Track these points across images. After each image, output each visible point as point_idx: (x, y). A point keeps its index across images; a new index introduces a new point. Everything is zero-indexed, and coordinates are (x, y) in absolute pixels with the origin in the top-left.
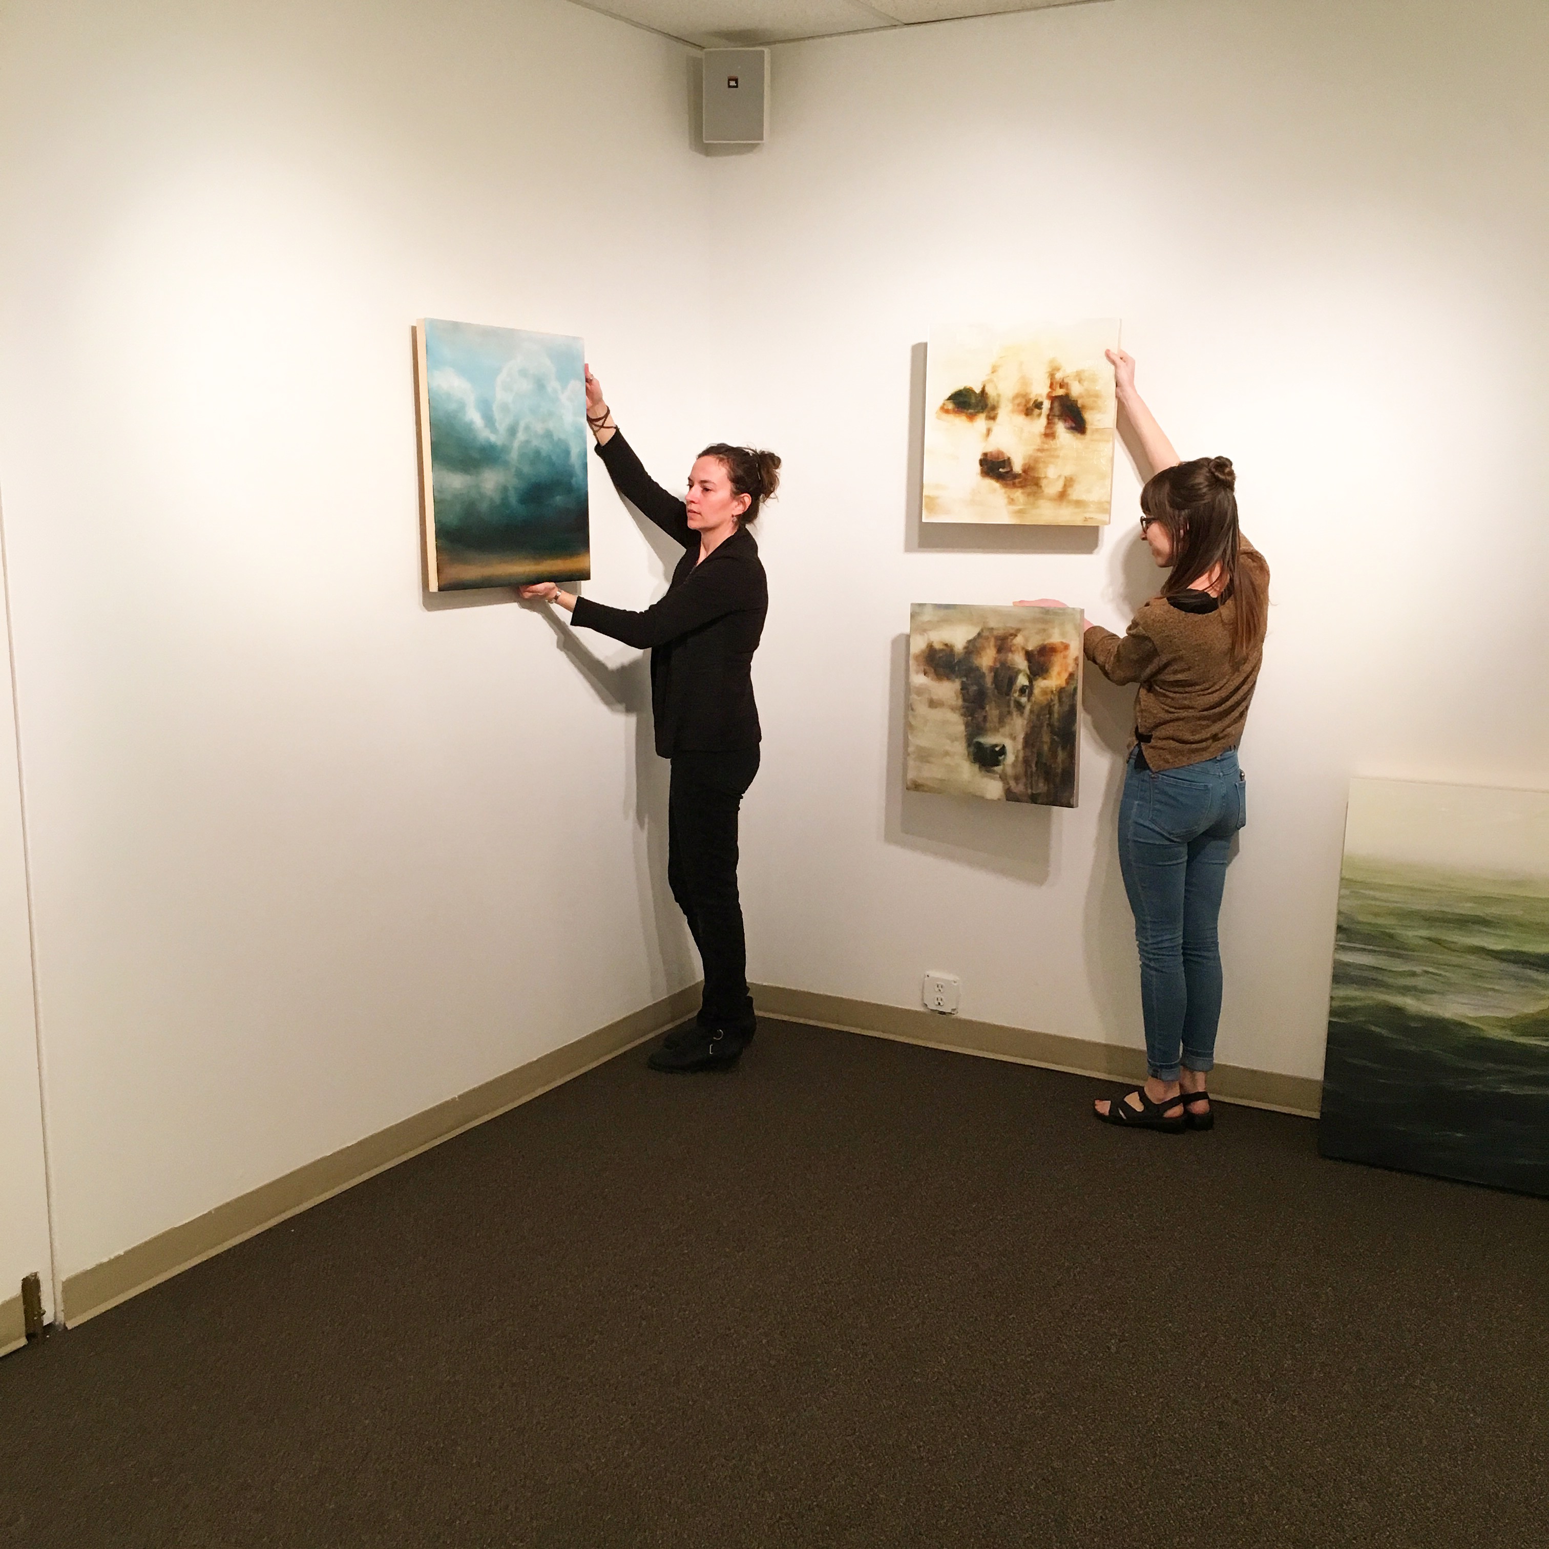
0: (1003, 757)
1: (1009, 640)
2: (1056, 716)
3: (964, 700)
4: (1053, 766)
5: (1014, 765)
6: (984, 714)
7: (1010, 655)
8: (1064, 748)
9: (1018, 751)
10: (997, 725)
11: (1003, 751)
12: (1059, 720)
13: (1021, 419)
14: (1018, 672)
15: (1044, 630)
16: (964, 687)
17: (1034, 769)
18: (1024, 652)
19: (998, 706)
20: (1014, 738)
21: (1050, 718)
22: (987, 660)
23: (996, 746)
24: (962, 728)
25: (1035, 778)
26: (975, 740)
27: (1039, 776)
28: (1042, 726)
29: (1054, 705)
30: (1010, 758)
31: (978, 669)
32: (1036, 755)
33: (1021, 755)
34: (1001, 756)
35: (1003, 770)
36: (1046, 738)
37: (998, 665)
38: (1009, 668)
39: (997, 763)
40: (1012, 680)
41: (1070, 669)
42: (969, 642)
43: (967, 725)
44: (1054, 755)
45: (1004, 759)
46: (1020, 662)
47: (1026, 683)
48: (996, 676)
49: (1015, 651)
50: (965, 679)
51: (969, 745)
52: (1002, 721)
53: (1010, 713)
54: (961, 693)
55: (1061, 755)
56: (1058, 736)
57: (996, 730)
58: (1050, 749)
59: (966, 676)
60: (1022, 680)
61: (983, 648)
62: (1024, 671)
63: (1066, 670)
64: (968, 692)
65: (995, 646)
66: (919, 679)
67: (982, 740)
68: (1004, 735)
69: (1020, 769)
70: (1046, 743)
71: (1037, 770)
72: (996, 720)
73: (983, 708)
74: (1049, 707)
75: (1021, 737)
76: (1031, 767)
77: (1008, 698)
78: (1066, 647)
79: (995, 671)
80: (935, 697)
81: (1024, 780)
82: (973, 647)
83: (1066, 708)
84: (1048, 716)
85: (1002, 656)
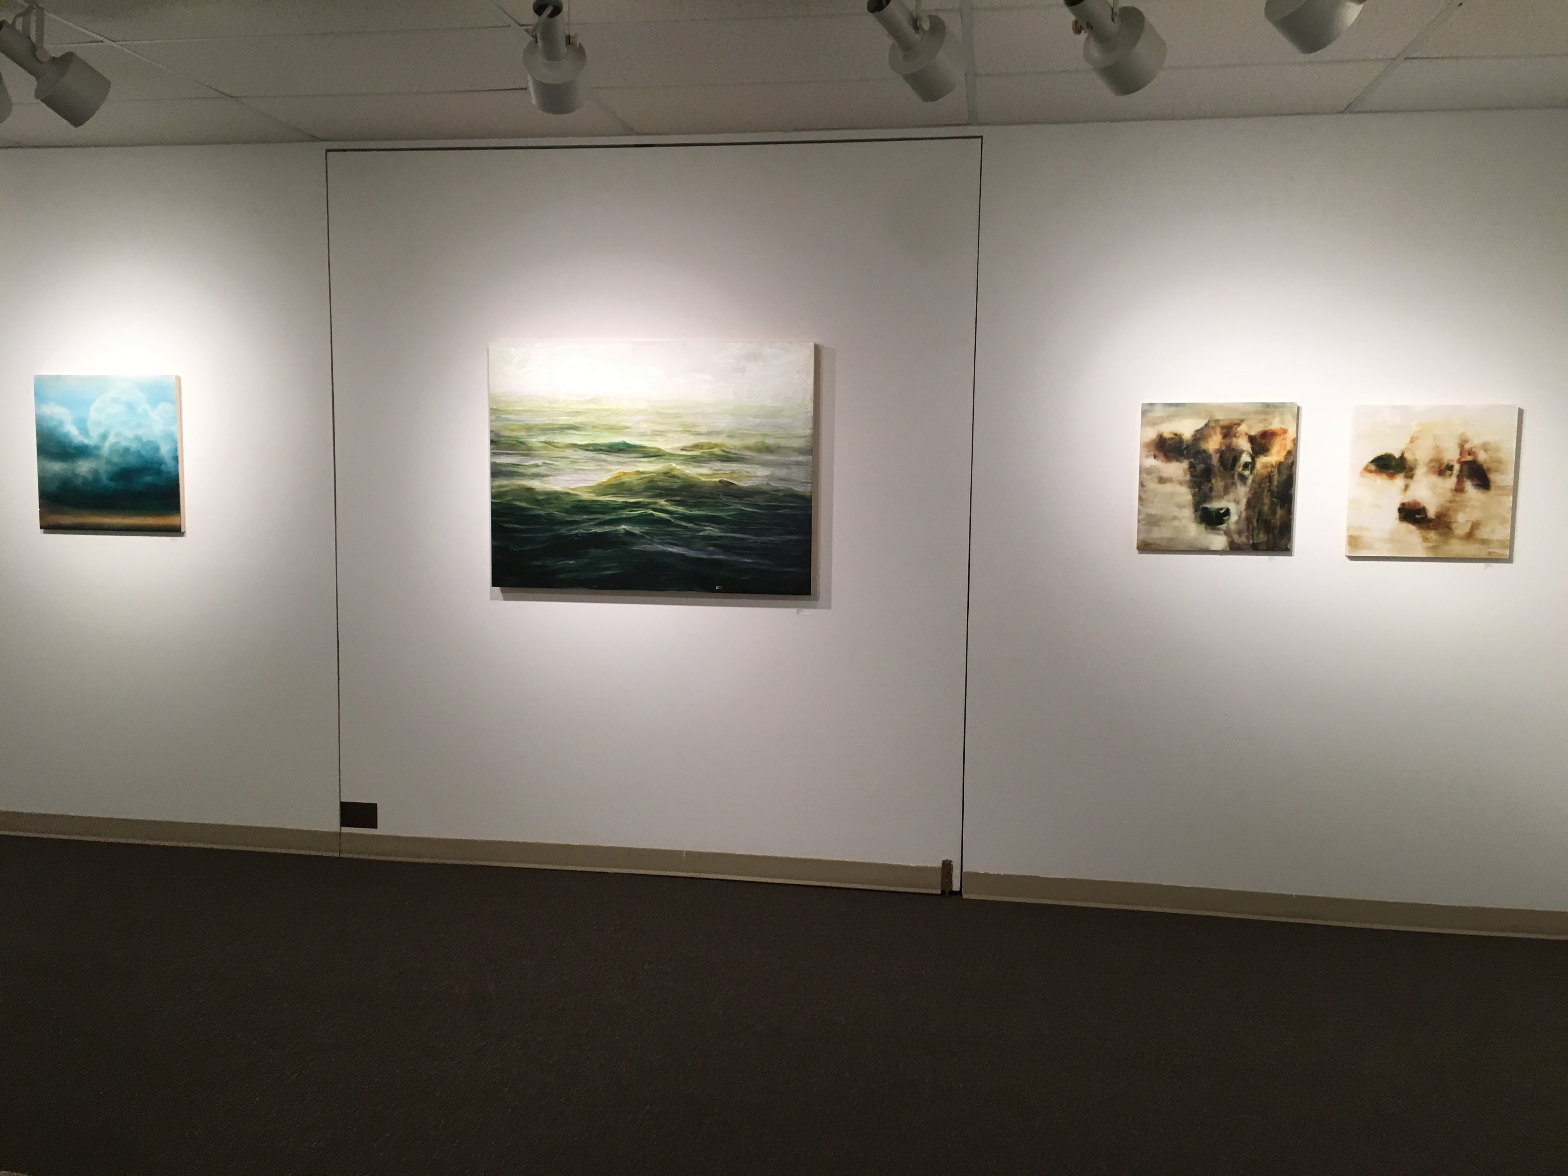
0: (1227, 517)
1: (1234, 429)
2: (1275, 483)
3: (1192, 476)
4: (1272, 521)
5: (1237, 523)
6: (1210, 485)
7: (1234, 440)
8: (1282, 507)
9: (1241, 512)
10: (1222, 494)
11: (1227, 512)
12: (1277, 486)
13: (1435, 479)
14: (1242, 452)
15: (1265, 420)
16: (1192, 466)
17: (1255, 524)
18: (1247, 437)
19: (1223, 479)
20: (1237, 502)
21: (1270, 486)
22: (1213, 444)
23: (1221, 509)
24: (1190, 497)
25: (1256, 532)
26: (1201, 506)
27: (1259, 530)
28: (1263, 491)
29: (1274, 475)
30: (1234, 518)
31: (1205, 451)
32: (1257, 514)
33: (1244, 515)
34: (1226, 516)
35: (1228, 527)
36: (1267, 501)
37: (1224, 448)
38: (1234, 450)
39: (1222, 523)
40: (1236, 458)
41: (1289, 448)
42: (1197, 431)
43: (1194, 495)
44: (1274, 513)
45: (1228, 519)
46: (1244, 444)
47: (1249, 460)
48: (1221, 457)
49: (1239, 437)
50: (1192, 460)
51: (1196, 511)
52: (1226, 490)
53: (1234, 484)
54: (1189, 470)
55: (1279, 512)
56: (1277, 498)
57: (1220, 497)
58: (1270, 508)
59: (1194, 457)
60: (1245, 458)
61: (1209, 436)
62: (1247, 451)
63: (1285, 449)
64: (1195, 470)
65: (1221, 433)
66: (1151, 462)
67: (1208, 505)
68: (1229, 501)
69: (1243, 525)
70: (1266, 504)
71: (1257, 526)
72: (1221, 489)
73: (1209, 481)
74: (1270, 477)
75: (1244, 501)
76: (1252, 523)
77: (1232, 472)
78: (1285, 431)
79: (1221, 453)
80: (1164, 475)
81: (1246, 534)
82: (1200, 435)
83: (1284, 477)
84: (1268, 484)
85: (1227, 441)
